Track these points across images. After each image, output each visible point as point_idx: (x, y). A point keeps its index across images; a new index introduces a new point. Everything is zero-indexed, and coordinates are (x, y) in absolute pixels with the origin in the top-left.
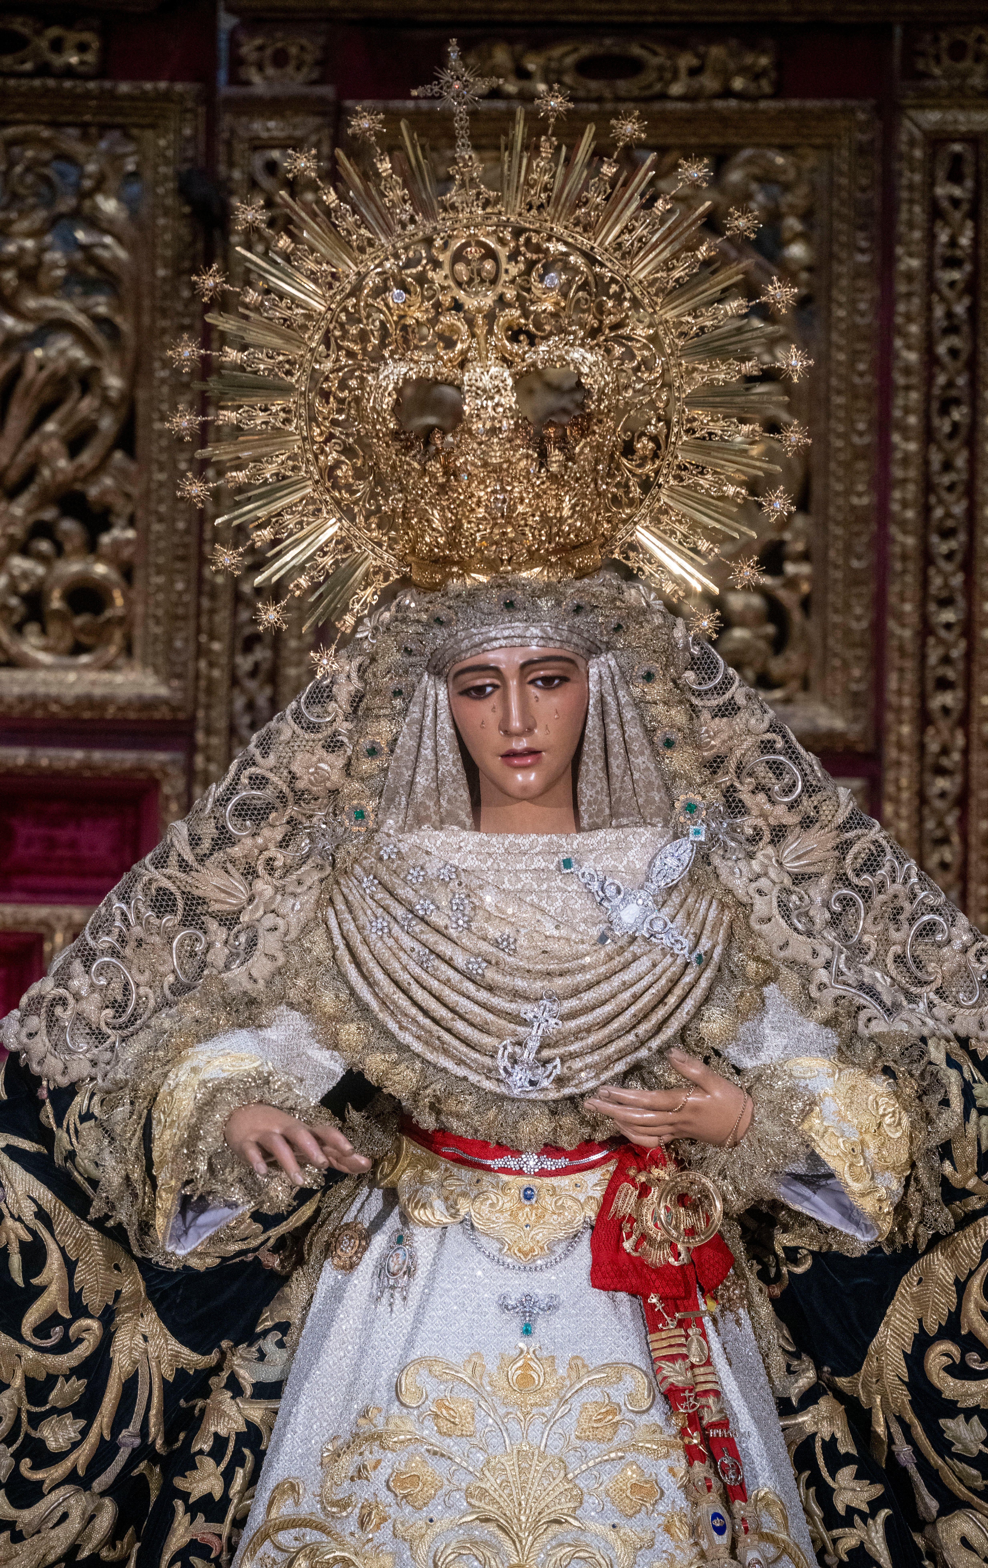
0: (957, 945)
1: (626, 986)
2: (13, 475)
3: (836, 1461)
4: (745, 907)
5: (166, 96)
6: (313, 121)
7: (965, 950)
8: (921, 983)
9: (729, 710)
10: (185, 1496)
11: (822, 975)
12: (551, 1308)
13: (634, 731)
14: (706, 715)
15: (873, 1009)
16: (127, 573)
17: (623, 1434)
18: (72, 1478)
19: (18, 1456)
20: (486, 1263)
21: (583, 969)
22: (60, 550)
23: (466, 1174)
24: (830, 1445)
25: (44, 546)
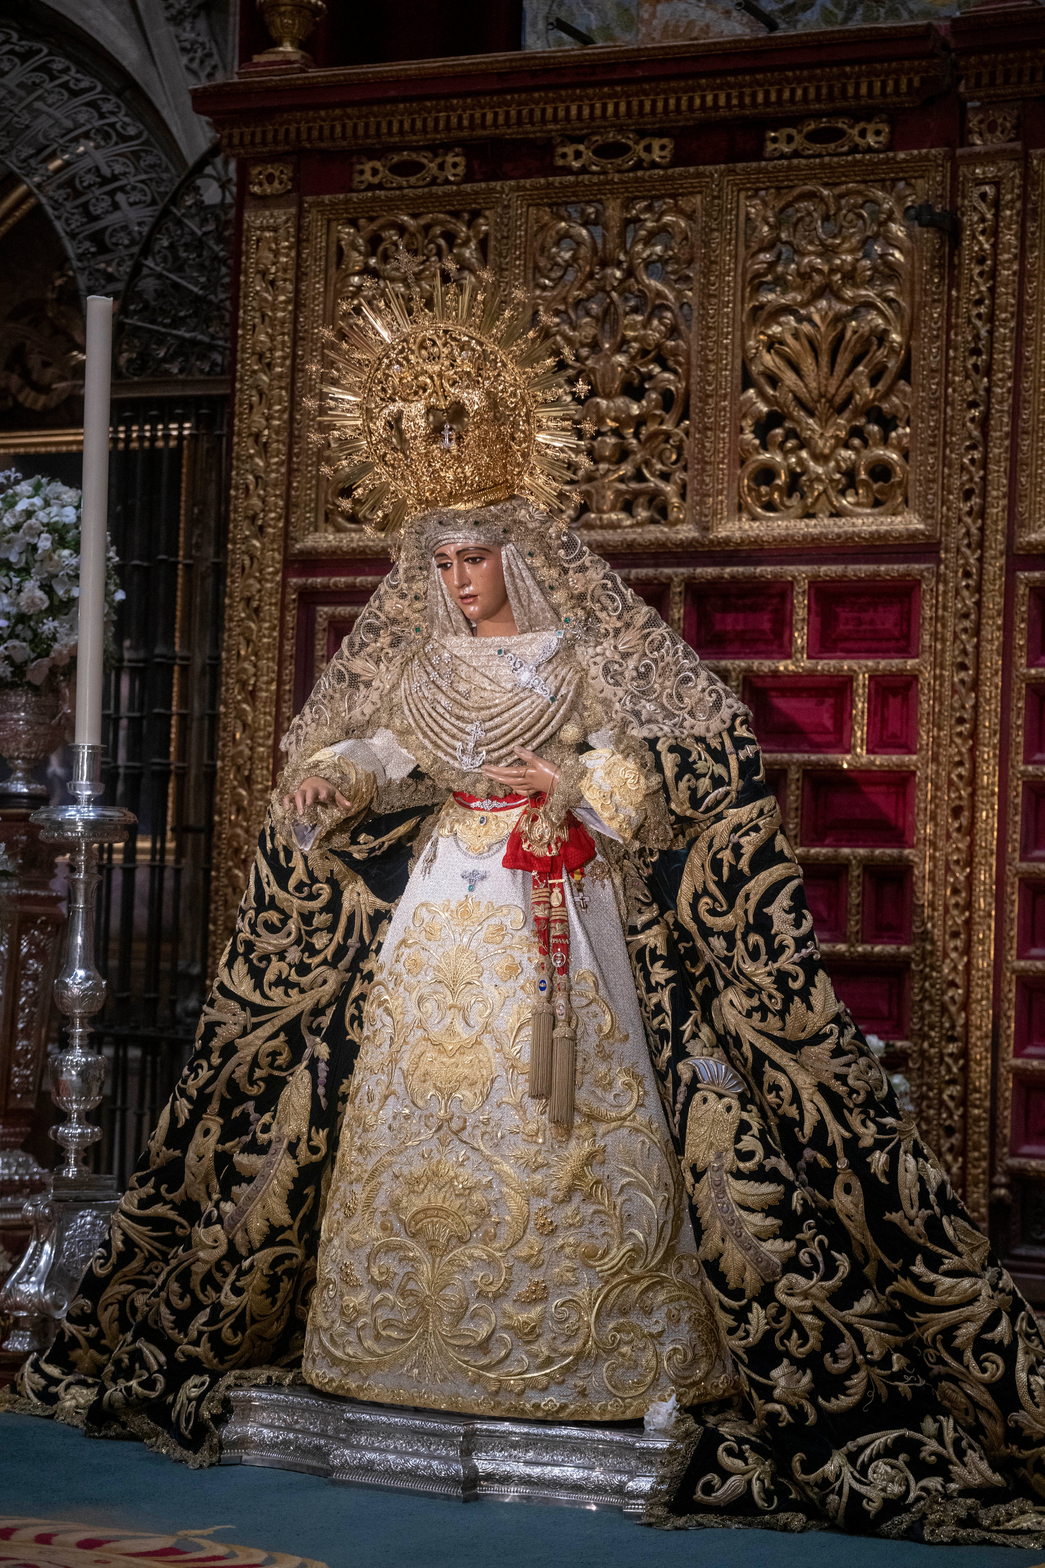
0: (699, 688)
1: (517, 714)
2: (838, 400)
3: (655, 958)
4: (586, 672)
5: (926, 158)
6: (1010, 165)
7: (703, 690)
8: (681, 709)
9: (583, 569)
10: (361, 971)
11: (617, 706)
12: (483, 878)
13: (530, 582)
14: (571, 572)
15: (635, 723)
16: (905, 455)
17: (507, 941)
18: (325, 962)
19: (303, 951)
20: (461, 856)
21: (496, 705)
22: (866, 444)
23: (461, 810)
24: (653, 951)
25: (856, 442)
